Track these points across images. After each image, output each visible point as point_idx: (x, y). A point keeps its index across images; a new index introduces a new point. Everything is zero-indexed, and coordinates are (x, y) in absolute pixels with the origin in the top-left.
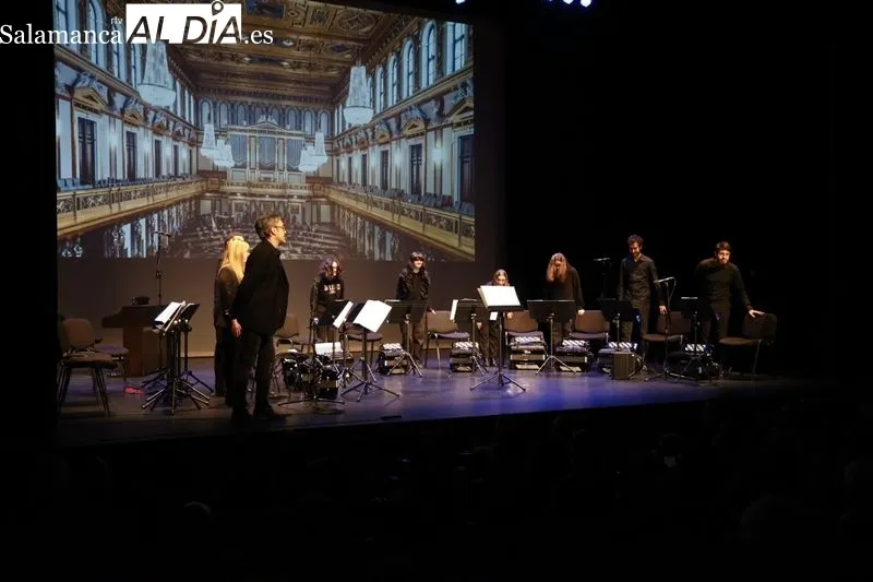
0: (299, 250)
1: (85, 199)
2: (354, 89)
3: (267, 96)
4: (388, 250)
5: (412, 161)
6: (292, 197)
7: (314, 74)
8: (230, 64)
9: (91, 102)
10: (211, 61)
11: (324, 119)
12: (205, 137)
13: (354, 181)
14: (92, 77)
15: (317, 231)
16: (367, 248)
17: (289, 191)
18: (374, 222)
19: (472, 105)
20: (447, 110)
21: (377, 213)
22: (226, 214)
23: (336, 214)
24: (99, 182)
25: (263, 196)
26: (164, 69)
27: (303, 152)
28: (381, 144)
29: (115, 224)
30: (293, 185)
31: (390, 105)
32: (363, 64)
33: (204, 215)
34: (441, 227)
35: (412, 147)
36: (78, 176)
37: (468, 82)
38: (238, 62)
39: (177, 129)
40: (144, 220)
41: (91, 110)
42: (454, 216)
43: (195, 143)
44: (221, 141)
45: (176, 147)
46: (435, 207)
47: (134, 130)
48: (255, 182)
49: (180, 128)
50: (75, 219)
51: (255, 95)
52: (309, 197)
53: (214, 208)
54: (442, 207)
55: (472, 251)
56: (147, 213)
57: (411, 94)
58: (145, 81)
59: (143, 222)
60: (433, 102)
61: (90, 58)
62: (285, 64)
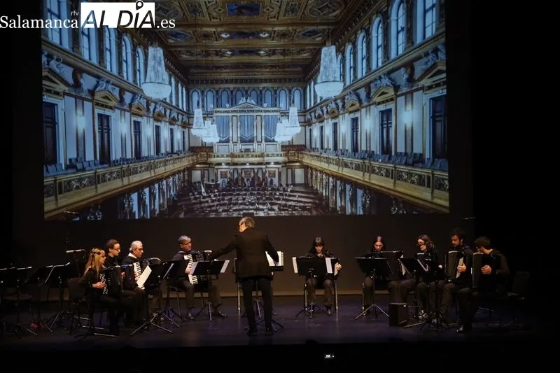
0: (276, 208)
1: (104, 175)
2: (325, 68)
3: (246, 81)
4: (359, 205)
5: (382, 125)
6: (269, 163)
7: (288, 58)
8: (216, 58)
9: (108, 101)
10: (199, 58)
11: (297, 96)
12: (195, 120)
13: (325, 146)
14: (108, 82)
15: (292, 191)
16: (339, 204)
17: (267, 159)
18: (345, 180)
19: (444, 68)
20: (417, 74)
21: (347, 172)
22: (213, 181)
23: (309, 176)
24: (114, 161)
25: (245, 164)
26: (162, 69)
27: (279, 125)
28: (350, 112)
29: (127, 192)
30: (270, 153)
31: (359, 76)
32: (333, 44)
33: (195, 183)
34: (413, 182)
35: (382, 112)
36: (98, 158)
37: (440, 47)
38: (222, 56)
39: (172, 116)
40: (148, 188)
41: (106, 107)
42: (426, 172)
43: (187, 125)
44: (208, 122)
45: (172, 130)
46: (406, 164)
47: (139, 119)
48: (237, 152)
49: (174, 114)
50: (97, 191)
51: (236, 81)
52: (285, 163)
53: (203, 176)
54: (413, 165)
55: (446, 204)
56: (150, 184)
57: (380, 65)
58: (148, 80)
59: (147, 190)
60: (403, 70)
61: (106, 67)
62: (262, 52)
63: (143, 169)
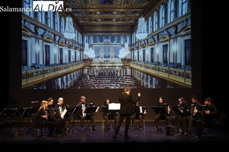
0: (119, 85)
1: (47, 70)
2: (140, 27)
3: (107, 32)
4: (154, 84)
5: (164, 51)
6: (116, 66)
7: (124, 23)
8: (94, 22)
9: (49, 40)
10: (88, 22)
11: (128, 38)
12: (85, 48)
13: (140, 60)
14: (49, 32)
15: (125, 78)
16: (145, 84)
17: (115, 65)
18: (148, 74)
19: (190, 27)
20: (179, 30)
21: (149, 71)
22: (92, 73)
23: (133, 72)
24: (51, 65)
25: (106, 67)
26: (72, 27)
27: (120, 51)
28: (151, 46)
29: (57, 78)
30: (117, 62)
31: (154, 30)
32: (144, 17)
33: (85, 74)
34: (176, 75)
35: (164, 46)
36: (45, 63)
37: (188, 18)
38: (97, 21)
39: (76, 46)
40: (65, 76)
41: (48, 42)
42: (182, 71)
43: (82, 50)
44: (91, 49)
45: (75, 52)
46: (174, 67)
47: (62, 47)
48: (103, 62)
49: (77, 46)
50: (44, 77)
51: (103, 32)
52: (123, 66)
53: (88, 72)
54: (176, 68)
55: (190, 84)
56: (66, 74)
57: (163, 26)
58: (66, 31)
59: (65, 77)
60: (173, 28)
61: (48, 26)
62: (114, 20)
63: (63, 68)
